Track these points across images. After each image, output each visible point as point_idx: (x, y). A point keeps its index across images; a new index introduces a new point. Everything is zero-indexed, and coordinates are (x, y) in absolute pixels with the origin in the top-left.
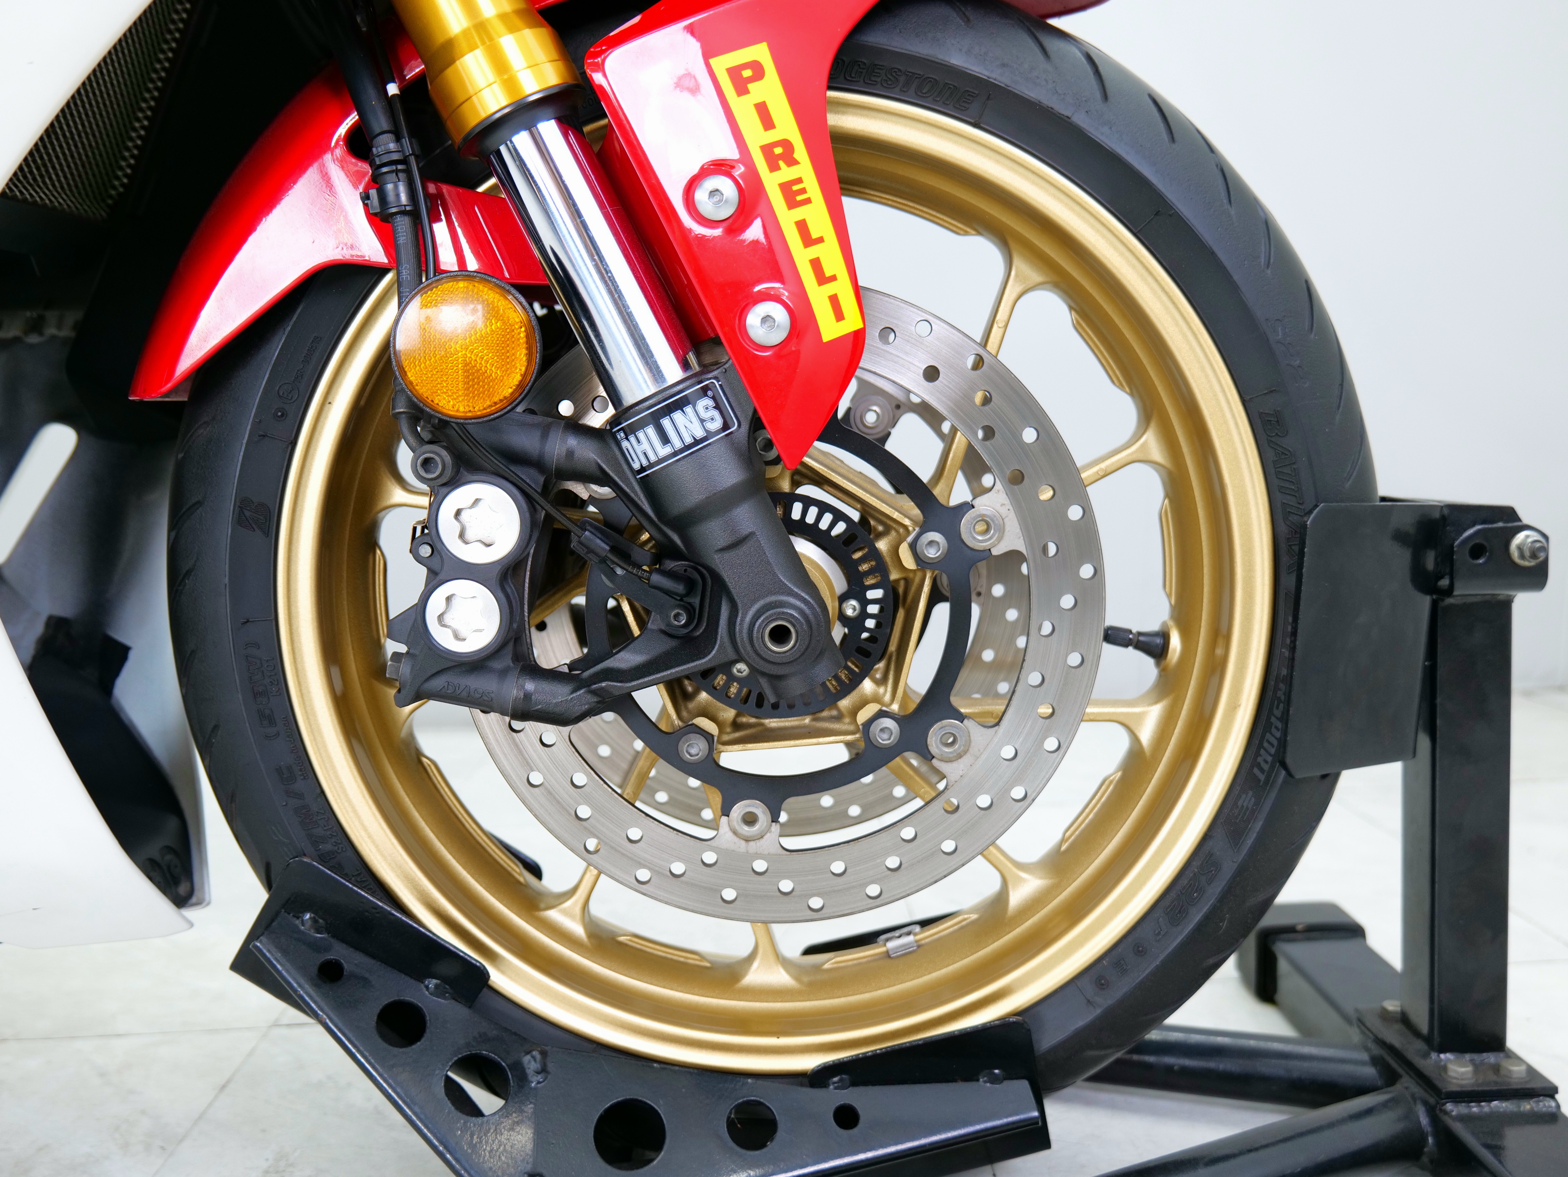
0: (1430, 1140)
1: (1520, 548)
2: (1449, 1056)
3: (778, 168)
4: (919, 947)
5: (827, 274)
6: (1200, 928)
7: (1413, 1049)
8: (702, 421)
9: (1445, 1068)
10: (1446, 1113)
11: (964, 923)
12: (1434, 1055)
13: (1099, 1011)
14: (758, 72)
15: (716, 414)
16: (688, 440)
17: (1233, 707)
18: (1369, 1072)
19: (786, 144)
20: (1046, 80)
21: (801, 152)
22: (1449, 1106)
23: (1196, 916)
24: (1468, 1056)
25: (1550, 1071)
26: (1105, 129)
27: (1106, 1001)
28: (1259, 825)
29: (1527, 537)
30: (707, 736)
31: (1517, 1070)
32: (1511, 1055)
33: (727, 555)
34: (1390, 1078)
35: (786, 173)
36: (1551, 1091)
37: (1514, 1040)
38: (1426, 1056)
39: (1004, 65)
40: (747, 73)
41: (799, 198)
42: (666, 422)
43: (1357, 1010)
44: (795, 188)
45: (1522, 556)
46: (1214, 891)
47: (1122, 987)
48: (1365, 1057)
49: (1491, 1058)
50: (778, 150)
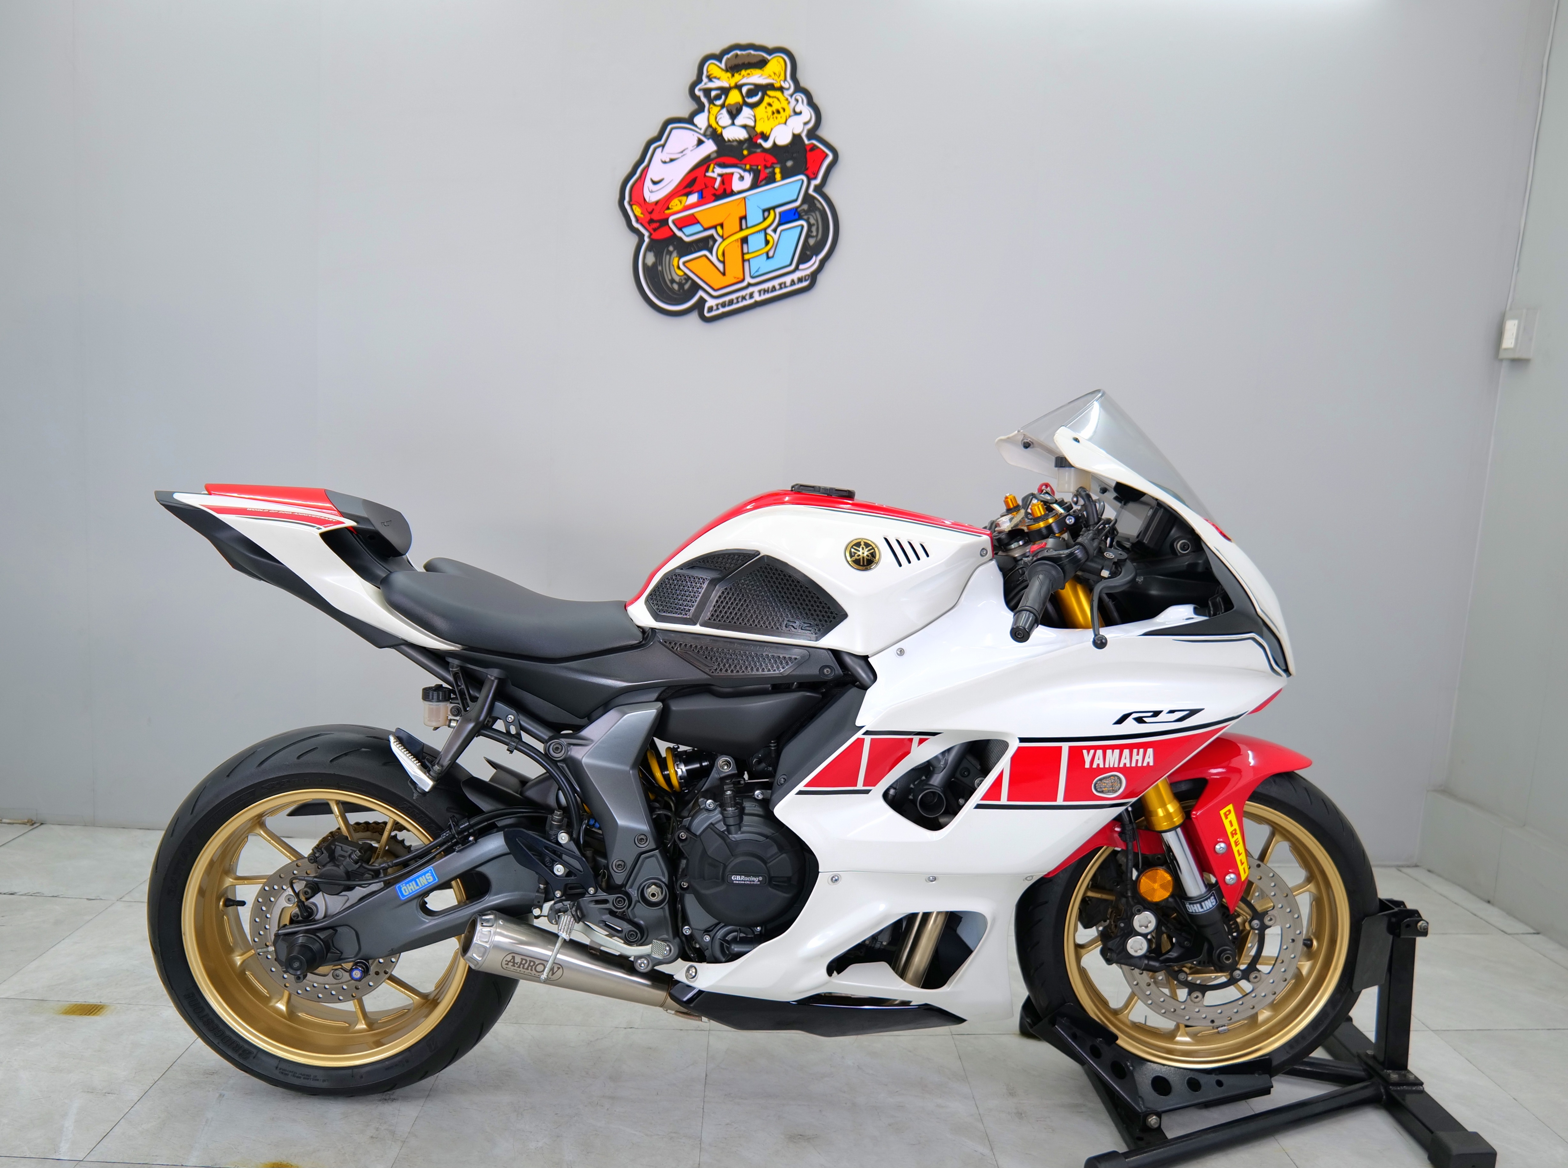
0: (1384, 1097)
1: (1420, 926)
2: (1391, 1071)
4: (1228, 1030)
5: (1243, 862)
6: (1322, 1032)
7: (1378, 1067)
8: (1211, 903)
9: (1389, 1075)
10: (1390, 1089)
11: (1243, 1024)
12: (1385, 1071)
13: (1290, 1056)
14: (1230, 812)
15: (1214, 901)
16: (1208, 908)
17: (1335, 969)
18: (1362, 1074)
19: (1236, 830)
22: (1391, 1087)
23: (1321, 1029)
24: (1396, 1071)
25: (1422, 1078)
27: (1293, 1052)
28: (1341, 1004)
29: (1423, 923)
30: (1185, 973)
31: (1412, 1077)
32: (1409, 1072)
34: (1370, 1077)
35: (1235, 837)
36: (1422, 1084)
37: (1410, 1068)
38: (1383, 1070)
40: (1227, 813)
41: (1238, 843)
42: (1203, 904)
43: (1357, 1053)
44: (1237, 841)
45: (1421, 928)
46: (1327, 1022)
47: (1297, 1049)
48: (1361, 1068)
49: (1403, 1072)
50: (1234, 832)
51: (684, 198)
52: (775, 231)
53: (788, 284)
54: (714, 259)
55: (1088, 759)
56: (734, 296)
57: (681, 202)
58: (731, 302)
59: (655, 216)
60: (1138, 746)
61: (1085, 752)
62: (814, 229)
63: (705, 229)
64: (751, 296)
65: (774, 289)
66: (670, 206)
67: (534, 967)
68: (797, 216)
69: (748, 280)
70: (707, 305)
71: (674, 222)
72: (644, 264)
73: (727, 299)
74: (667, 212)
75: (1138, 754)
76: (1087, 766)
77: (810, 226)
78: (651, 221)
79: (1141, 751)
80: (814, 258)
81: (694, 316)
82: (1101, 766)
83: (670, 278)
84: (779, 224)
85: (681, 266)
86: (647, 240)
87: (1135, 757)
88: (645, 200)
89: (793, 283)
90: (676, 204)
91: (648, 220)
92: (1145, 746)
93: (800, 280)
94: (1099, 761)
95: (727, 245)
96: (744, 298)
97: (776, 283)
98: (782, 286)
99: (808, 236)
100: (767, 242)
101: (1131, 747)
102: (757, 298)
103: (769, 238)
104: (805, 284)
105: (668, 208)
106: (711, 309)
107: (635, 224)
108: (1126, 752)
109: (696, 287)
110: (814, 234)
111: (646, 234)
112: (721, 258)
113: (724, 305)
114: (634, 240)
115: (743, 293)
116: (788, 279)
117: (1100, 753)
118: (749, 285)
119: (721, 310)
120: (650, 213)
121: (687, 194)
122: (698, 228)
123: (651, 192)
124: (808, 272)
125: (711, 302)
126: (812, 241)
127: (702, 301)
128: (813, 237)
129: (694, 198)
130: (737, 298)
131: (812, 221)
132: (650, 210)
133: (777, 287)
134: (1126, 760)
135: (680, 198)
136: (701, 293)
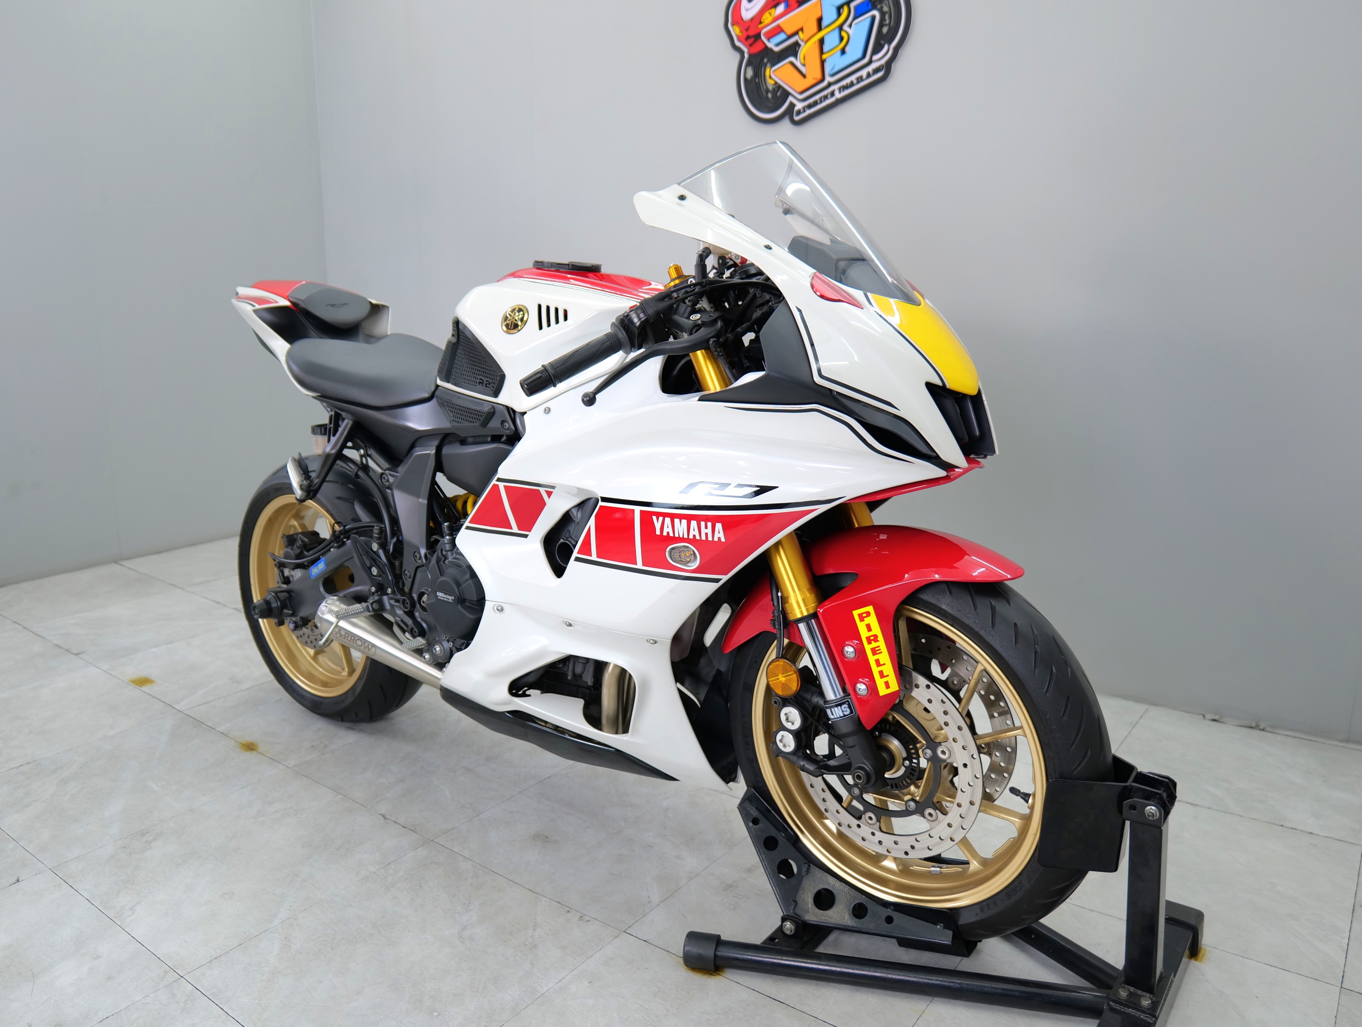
1: (1148, 812)
3: (871, 643)
4: (941, 873)
5: (885, 675)
8: (843, 711)
11: (957, 871)
14: (868, 614)
15: (848, 710)
16: (838, 716)
19: (876, 637)
20: (972, 618)
21: (881, 638)
26: (990, 637)
29: (1152, 809)
33: (850, 749)
35: (874, 645)
39: (959, 611)
40: (864, 615)
41: (877, 652)
42: (834, 710)
44: (876, 649)
45: (1149, 815)
50: (872, 638)
51: (773, 11)
52: (850, 26)
53: (864, 77)
54: (798, 64)
55: (658, 526)
56: (817, 97)
57: (770, 14)
58: (815, 103)
59: (751, 33)
60: (707, 519)
61: (654, 518)
62: (887, 17)
63: (790, 37)
64: (832, 94)
65: (852, 84)
66: (762, 20)
67: (354, 641)
68: (870, 7)
69: (828, 79)
70: (796, 109)
71: (766, 34)
72: (745, 79)
73: (811, 100)
74: (760, 26)
75: (706, 528)
76: (658, 532)
77: (883, 14)
78: (748, 38)
79: (709, 524)
80: (886, 47)
81: (786, 122)
82: (671, 535)
83: (765, 88)
84: (855, 18)
85: (772, 76)
86: (746, 56)
87: (704, 531)
88: (742, 19)
89: (869, 75)
90: (767, 18)
91: (745, 37)
92: (714, 520)
93: (876, 71)
94: (668, 529)
95: (808, 49)
96: (826, 97)
97: (853, 78)
98: (860, 79)
99: (881, 26)
100: (841, 39)
101: (698, 519)
102: (838, 95)
103: (844, 34)
104: (880, 74)
105: (761, 23)
106: (799, 113)
107: (738, 43)
108: (694, 523)
109: (786, 94)
110: (887, 22)
111: (745, 50)
112: (803, 62)
113: (810, 106)
114: (737, 56)
115: (825, 93)
116: (864, 73)
117: (668, 520)
118: (830, 85)
119: (808, 112)
120: (747, 30)
121: (775, 6)
122: (782, 36)
123: (747, 10)
124: (883, 62)
125: (799, 106)
126: (885, 30)
127: (792, 105)
128: (886, 25)
129: (781, 8)
130: (821, 99)
131: (886, 9)
132: (746, 26)
133: (855, 82)
134: (694, 532)
135: (770, 11)
136: (790, 99)
